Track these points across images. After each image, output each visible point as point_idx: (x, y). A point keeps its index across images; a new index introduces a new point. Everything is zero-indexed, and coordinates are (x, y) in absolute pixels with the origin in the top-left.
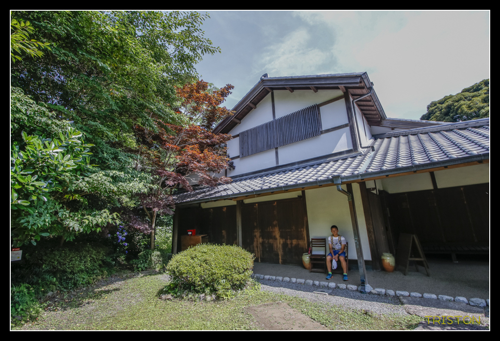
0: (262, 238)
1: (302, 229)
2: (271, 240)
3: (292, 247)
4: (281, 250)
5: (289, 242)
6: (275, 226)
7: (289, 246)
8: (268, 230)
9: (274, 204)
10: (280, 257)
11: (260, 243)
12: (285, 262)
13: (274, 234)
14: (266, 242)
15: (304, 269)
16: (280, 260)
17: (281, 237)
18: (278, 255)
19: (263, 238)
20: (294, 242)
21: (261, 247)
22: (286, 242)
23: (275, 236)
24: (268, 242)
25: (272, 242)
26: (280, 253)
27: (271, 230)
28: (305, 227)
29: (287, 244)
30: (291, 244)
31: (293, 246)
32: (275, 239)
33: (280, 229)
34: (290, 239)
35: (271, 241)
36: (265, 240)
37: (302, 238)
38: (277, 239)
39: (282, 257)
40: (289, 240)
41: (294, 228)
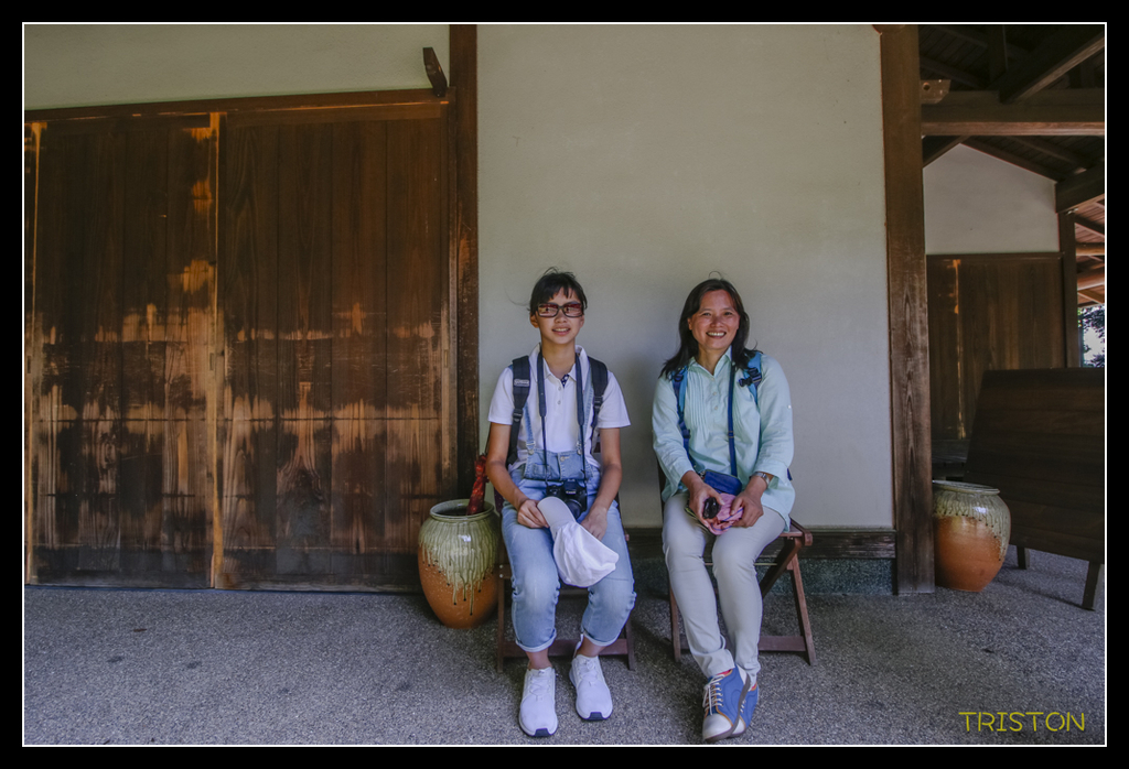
0: (67, 399)
1: (426, 331)
2: (146, 412)
3: (325, 458)
4: (231, 487)
5: (303, 422)
6: (200, 300)
7: (307, 454)
8: (129, 334)
9: (203, 133)
10: (218, 537)
11: (43, 438)
12: (253, 570)
13: (174, 367)
14: (105, 427)
15: (428, 626)
16: (217, 561)
17: (242, 384)
18: (198, 523)
19: (72, 398)
20: (352, 422)
21: (48, 470)
22: (277, 420)
23: (184, 382)
24: (119, 428)
25: (151, 430)
26: (224, 506)
27: (154, 334)
28: (449, 313)
29: (292, 441)
30: (326, 435)
31: (336, 449)
32: (189, 400)
33: (231, 327)
34: (315, 403)
35: (144, 418)
36: (91, 411)
37: (418, 393)
38: (201, 403)
39: (230, 538)
40: (302, 412)
41: (357, 315)
